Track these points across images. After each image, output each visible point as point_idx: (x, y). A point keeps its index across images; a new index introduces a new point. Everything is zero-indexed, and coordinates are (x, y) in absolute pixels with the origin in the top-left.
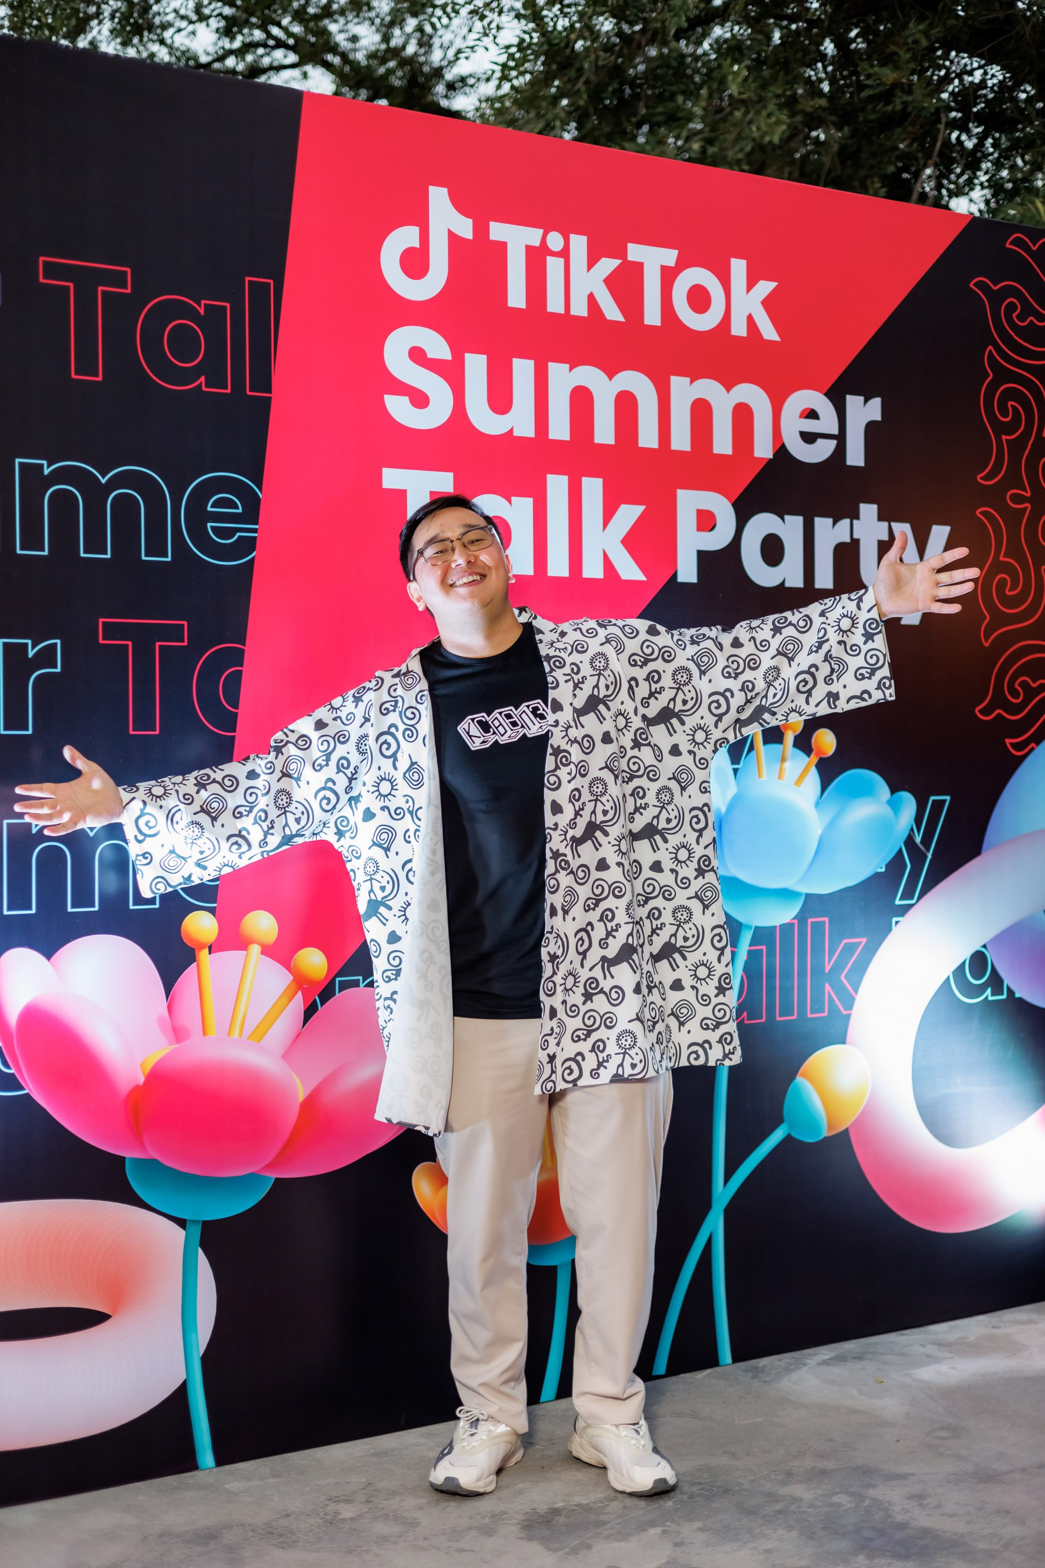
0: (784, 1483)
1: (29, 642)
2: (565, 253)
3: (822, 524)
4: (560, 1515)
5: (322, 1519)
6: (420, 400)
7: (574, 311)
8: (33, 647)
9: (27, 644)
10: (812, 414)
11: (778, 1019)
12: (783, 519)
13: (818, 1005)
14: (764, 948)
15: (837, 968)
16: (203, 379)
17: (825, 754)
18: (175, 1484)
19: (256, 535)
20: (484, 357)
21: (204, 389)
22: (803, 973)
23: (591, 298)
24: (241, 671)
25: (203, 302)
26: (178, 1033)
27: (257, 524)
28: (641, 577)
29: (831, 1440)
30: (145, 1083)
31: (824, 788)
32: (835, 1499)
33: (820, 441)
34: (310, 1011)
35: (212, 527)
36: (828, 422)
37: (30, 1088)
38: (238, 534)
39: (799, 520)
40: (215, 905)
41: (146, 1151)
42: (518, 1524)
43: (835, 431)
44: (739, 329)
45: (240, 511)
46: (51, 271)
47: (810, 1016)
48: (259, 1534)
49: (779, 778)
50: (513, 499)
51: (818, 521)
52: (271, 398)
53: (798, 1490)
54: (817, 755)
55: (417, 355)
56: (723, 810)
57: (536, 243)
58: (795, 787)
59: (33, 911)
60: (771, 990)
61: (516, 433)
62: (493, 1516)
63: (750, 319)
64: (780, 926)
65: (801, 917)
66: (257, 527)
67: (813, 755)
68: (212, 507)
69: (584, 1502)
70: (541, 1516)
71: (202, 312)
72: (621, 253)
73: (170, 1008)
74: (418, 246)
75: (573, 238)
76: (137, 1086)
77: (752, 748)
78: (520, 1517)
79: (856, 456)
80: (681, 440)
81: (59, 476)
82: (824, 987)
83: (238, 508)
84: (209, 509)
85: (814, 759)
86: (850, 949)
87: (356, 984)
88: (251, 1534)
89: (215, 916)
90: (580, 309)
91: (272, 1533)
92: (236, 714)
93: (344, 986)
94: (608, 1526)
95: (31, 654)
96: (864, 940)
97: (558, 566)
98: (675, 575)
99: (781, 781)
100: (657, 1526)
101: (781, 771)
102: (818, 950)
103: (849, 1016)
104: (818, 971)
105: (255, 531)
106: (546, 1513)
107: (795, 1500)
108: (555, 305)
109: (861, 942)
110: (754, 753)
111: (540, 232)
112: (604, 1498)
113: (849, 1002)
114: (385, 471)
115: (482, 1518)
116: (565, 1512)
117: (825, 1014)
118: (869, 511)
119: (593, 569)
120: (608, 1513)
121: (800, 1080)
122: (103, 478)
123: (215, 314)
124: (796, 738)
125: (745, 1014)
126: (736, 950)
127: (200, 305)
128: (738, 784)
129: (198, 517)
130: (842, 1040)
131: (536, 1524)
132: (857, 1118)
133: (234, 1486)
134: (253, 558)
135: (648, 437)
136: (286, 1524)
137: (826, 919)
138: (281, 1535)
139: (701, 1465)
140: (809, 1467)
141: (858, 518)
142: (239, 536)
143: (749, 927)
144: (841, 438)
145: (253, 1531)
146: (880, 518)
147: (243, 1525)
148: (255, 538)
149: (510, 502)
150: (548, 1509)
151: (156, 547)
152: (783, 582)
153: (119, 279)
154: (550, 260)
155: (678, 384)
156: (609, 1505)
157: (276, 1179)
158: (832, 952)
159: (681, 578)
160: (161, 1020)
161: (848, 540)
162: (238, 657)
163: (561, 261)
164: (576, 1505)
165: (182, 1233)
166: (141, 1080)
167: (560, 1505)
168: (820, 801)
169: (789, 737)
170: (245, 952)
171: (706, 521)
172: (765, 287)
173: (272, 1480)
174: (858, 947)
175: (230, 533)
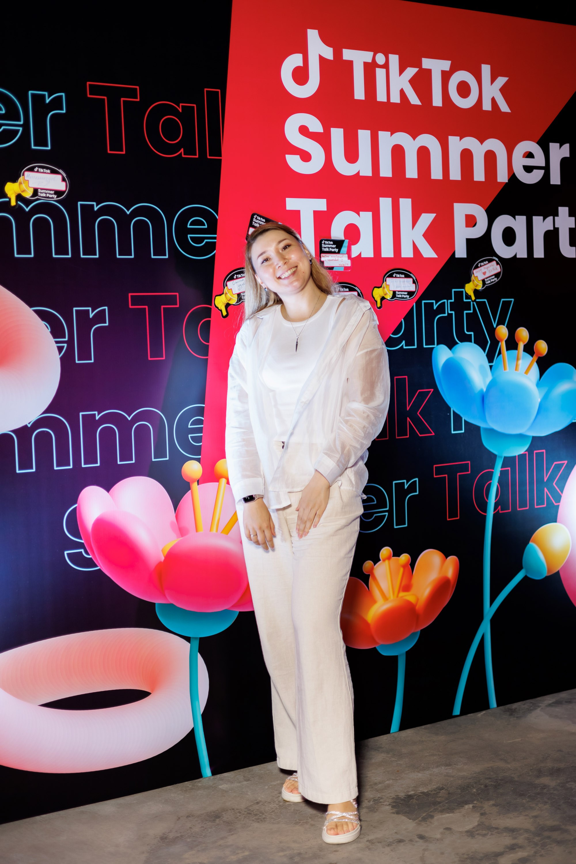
0: (538, 777)
1: (90, 309)
2: (386, 66)
3: (537, 220)
4: (413, 799)
5: (277, 804)
6: (306, 157)
7: (393, 100)
8: (92, 312)
9: (89, 310)
10: (529, 155)
11: (518, 509)
12: (515, 218)
13: (540, 501)
14: (509, 469)
15: (551, 479)
16: (182, 150)
17: (541, 354)
18: (190, 786)
19: (215, 241)
20: (342, 130)
21: (183, 156)
22: (531, 483)
23: (402, 92)
24: (209, 321)
25: (181, 104)
26: (182, 531)
27: (216, 234)
28: (435, 256)
29: (561, 751)
30: (165, 560)
31: (541, 375)
32: (568, 786)
33: (535, 171)
35: (191, 237)
36: (539, 160)
37: (101, 566)
38: (206, 241)
39: (524, 218)
40: (200, 457)
41: (167, 599)
42: (390, 804)
43: (543, 164)
44: (487, 106)
45: (206, 227)
46: (94, 90)
47: (536, 507)
48: (244, 814)
49: (516, 369)
50: (361, 213)
51: (535, 218)
52: (220, 160)
53: (545, 780)
54: (537, 355)
55: (304, 130)
56: (485, 390)
57: (370, 60)
58: (525, 375)
59: (98, 465)
60: (514, 492)
61: (361, 174)
62: (374, 800)
63: (493, 100)
64: (518, 456)
65: (530, 450)
66: (216, 236)
67: (534, 356)
68: (190, 225)
69: (426, 791)
70: (402, 800)
71: (180, 110)
72: (418, 64)
73: (177, 517)
74: (302, 65)
75: (391, 56)
76: (160, 562)
77: (500, 353)
78: (390, 801)
79: (555, 179)
80: (455, 174)
81: (103, 211)
82: (544, 490)
83: (205, 225)
84: (189, 226)
85: (535, 358)
86: (559, 467)
88: (239, 814)
89: (200, 463)
90: (395, 99)
91: (250, 814)
92: (208, 345)
94: (441, 804)
95: (91, 316)
96: (566, 462)
97: (387, 252)
98: (454, 253)
99: (516, 372)
100: (469, 804)
101: (517, 366)
102: (540, 469)
103: (558, 506)
104: (540, 481)
105: (215, 238)
106: (405, 798)
107: (545, 787)
108: (381, 97)
109: (564, 464)
110: (501, 356)
111: (371, 54)
112: (436, 788)
113: (558, 498)
114: (288, 200)
115: (369, 802)
116: (415, 797)
117: (545, 506)
118: (563, 211)
119: (407, 252)
120: (440, 797)
121: (531, 543)
122: (128, 211)
123: (188, 111)
124: (525, 346)
125: (500, 507)
126: (494, 471)
127: (179, 107)
128: (493, 374)
129: (182, 231)
130: (554, 520)
131: (400, 805)
132: (564, 564)
133: (224, 786)
134: (215, 254)
135: (436, 173)
136: (257, 808)
137: (544, 451)
138: (256, 815)
139: (488, 767)
140: (550, 767)
141: (557, 215)
142: (206, 242)
143: (501, 457)
144: (547, 168)
145: (240, 812)
146: (570, 215)
147: (233, 809)
148: (215, 242)
149: (359, 215)
150: (405, 795)
151: (160, 251)
152: (516, 255)
153: (132, 93)
154: (378, 70)
155: (453, 141)
156: (439, 792)
157: (240, 612)
158: (548, 469)
159: (457, 256)
160: (172, 523)
161: (552, 229)
162: (208, 313)
163: (384, 70)
164: (421, 793)
165: (188, 645)
166: (163, 558)
167: (412, 793)
168: (539, 382)
169: (521, 346)
170: (218, 483)
171: (471, 221)
172: (501, 81)
173: (245, 783)
174: (563, 466)
175: (201, 240)
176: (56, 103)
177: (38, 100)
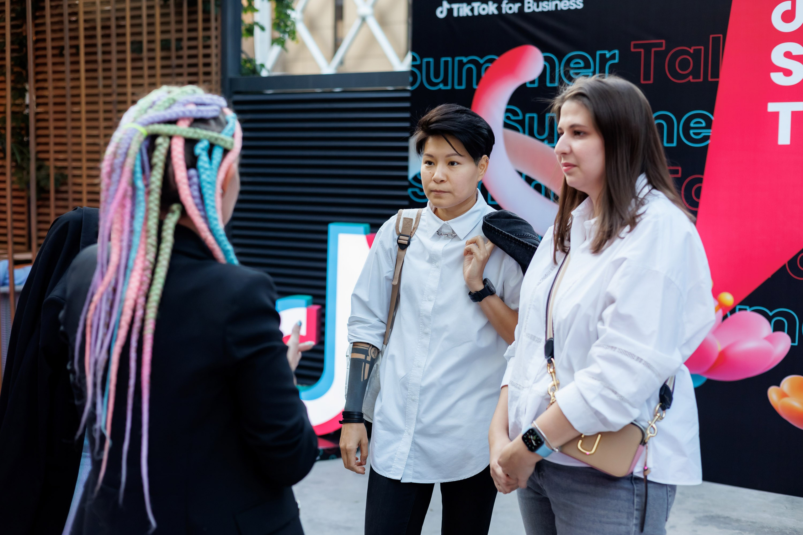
6: (788, 73)
16: (691, 77)
19: (710, 134)
21: (691, 81)
24: (701, 186)
27: (711, 130)
34: (725, 317)
35: (692, 132)
38: (703, 134)
46: (636, 46)
52: (719, 81)
55: (788, 55)
68: (693, 124)
71: (692, 51)
74: (790, 9)
83: (703, 124)
87: (746, 309)
93: (740, 310)
105: (710, 132)
114: (770, 104)
123: (698, 52)
127: (691, 49)
129: (687, 128)
151: (670, 140)
153: (660, 45)
162: (700, 181)
175: (699, 134)
176: (613, 57)
177: (603, 56)
